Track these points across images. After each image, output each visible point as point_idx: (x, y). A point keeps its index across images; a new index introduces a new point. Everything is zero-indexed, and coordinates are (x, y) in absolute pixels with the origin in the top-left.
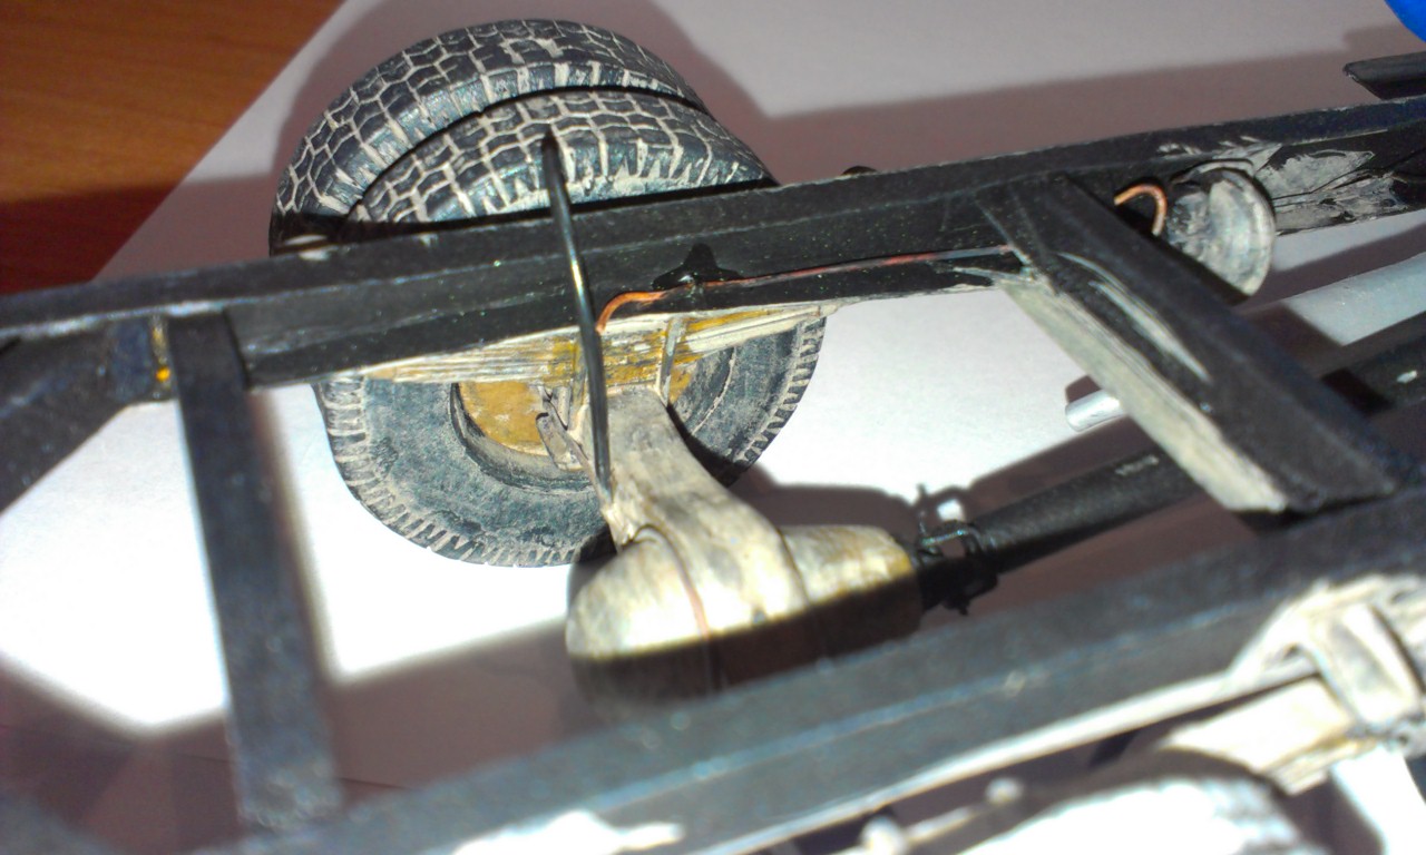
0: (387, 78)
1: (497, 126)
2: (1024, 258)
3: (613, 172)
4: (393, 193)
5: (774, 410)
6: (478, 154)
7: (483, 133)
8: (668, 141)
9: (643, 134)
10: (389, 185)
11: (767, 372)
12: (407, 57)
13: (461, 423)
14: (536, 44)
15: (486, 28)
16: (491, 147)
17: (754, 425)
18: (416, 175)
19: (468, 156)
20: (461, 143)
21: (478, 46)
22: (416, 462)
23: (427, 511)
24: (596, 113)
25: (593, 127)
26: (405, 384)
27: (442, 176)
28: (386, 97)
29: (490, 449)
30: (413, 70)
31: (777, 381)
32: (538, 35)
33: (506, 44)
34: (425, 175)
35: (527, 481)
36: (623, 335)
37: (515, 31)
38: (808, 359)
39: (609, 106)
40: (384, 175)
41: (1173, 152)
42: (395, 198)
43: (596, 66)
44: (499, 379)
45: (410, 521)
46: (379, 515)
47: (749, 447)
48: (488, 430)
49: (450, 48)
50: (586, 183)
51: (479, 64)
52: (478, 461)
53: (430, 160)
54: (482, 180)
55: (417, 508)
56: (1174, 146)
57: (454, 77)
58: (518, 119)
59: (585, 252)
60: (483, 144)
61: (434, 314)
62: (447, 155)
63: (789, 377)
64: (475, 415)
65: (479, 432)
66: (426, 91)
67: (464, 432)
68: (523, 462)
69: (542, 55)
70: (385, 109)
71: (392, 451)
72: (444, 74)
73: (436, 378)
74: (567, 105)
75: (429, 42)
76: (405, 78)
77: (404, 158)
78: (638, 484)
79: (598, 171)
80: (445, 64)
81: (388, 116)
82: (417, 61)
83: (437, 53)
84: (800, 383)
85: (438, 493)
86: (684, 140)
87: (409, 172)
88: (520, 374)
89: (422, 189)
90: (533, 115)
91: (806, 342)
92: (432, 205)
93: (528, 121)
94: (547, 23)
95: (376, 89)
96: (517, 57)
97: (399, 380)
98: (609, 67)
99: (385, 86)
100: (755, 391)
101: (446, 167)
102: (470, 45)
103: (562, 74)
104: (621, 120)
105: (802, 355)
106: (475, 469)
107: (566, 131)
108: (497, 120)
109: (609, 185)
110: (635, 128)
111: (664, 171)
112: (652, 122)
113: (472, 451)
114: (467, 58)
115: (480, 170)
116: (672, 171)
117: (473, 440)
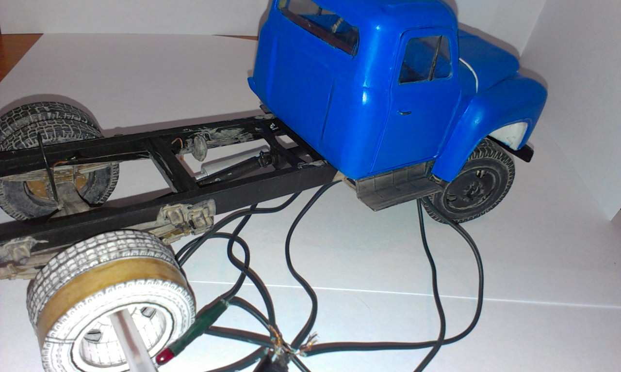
0: (8, 116)
1: (31, 128)
2: (149, 153)
3: (57, 136)
4: (8, 142)
5: (109, 187)
6: (27, 134)
7: (29, 129)
8: (70, 130)
9: (64, 129)
10: (7, 140)
11: (105, 178)
12: (13, 111)
13: (27, 191)
14: (43, 108)
15: (32, 104)
16: (30, 132)
17: (104, 191)
18: (13, 138)
19: (25, 134)
20: (23, 131)
21: (30, 109)
22: (16, 200)
23: (20, 212)
24: (54, 124)
25: (53, 128)
26: (12, 182)
27: (19, 138)
28: (8, 121)
29: (35, 198)
30: (14, 115)
31: (108, 181)
32: (45, 106)
33: (36, 109)
34: (15, 138)
35: (45, 205)
36: (63, 170)
37: (39, 105)
38: (116, 175)
39: (58, 123)
40: (7, 138)
41: (186, 131)
42: (9, 143)
43: (58, 113)
44: (33, 180)
45: (16, 214)
46: (8, 213)
47: (104, 196)
48: (35, 194)
49: (23, 109)
50: (51, 139)
51: (29, 113)
52: (32, 200)
53: (17, 135)
54: (27, 139)
55: (17, 211)
56: (187, 130)
57: (23, 116)
58: (36, 126)
59: (46, 154)
60: (28, 132)
61: (15, 167)
62: (20, 134)
63: (111, 179)
64: (31, 190)
65: (33, 194)
66: (16, 120)
67: (28, 193)
68: (44, 201)
69: (45, 111)
70: (7, 123)
71: (10, 198)
72: (21, 116)
73: (19, 180)
74: (48, 123)
75: (19, 108)
76: (12, 116)
77: (11, 135)
78: (64, 201)
79: (54, 137)
80: (21, 113)
81: (8, 125)
82: (15, 112)
83: (20, 110)
84: (115, 181)
85: (22, 208)
86: (74, 130)
87: (12, 138)
88: (39, 179)
89: (14, 141)
90: (40, 125)
91: (114, 171)
92: (16, 145)
93: (38, 126)
94: (47, 103)
95: (5, 119)
96: (38, 112)
97: (10, 181)
98: (61, 113)
99: (8, 118)
100: (102, 183)
101: (20, 137)
102: (28, 108)
103: (49, 114)
104: (60, 126)
105: (114, 174)
106: (31, 202)
107: (47, 129)
108: (32, 126)
109: (57, 139)
110: (63, 128)
111: (70, 136)
112: (68, 126)
113: (30, 198)
114: (27, 112)
115: (27, 137)
116: (72, 136)
117: (31, 195)
